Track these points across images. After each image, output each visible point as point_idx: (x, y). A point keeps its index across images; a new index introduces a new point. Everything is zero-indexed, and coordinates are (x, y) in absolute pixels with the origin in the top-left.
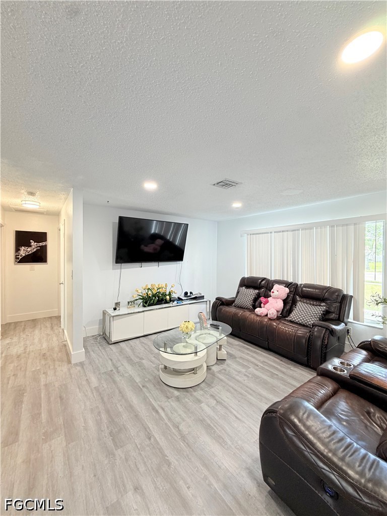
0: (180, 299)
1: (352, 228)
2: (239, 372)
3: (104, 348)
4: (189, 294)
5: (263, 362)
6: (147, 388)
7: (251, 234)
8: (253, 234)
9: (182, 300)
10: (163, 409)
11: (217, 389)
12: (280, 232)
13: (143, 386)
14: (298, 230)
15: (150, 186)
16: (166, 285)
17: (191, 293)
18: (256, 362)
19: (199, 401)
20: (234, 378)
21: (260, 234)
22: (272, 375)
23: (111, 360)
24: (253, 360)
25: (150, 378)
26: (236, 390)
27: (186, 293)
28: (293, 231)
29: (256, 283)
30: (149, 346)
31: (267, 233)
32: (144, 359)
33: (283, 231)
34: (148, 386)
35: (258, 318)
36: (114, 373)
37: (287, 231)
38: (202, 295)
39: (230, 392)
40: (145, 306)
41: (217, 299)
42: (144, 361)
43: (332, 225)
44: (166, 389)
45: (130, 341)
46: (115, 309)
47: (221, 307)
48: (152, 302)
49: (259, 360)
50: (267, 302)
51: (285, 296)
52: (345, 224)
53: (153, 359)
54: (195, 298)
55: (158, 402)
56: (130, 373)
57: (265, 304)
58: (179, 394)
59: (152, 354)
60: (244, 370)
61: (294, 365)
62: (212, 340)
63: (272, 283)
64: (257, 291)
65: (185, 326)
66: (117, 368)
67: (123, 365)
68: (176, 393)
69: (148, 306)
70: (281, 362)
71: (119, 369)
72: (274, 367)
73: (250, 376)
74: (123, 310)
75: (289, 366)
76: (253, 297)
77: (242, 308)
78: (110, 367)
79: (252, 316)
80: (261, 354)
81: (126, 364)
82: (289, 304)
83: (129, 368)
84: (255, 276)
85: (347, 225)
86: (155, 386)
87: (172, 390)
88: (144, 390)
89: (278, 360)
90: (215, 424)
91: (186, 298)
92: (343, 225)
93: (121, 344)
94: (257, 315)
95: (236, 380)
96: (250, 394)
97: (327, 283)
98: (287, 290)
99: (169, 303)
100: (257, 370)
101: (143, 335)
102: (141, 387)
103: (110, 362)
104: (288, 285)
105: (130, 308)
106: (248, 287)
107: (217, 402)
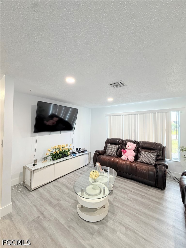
0: (74, 153)
1: (165, 114)
2: (125, 198)
3: (26, 196)
4: (79, 150)
5: (132, 188)
6: (73, 228)
7: (111, 116)
8: (113, 116)
9: (76, 153)
11: (119, 216)
12: (127, 115)
13: (69, 227)
14: (137, 114)
15: (70, 80)
16: (67, 146)
17: (80, 149)
18: (129, 188)
19: (114, 231)
20: (124, 204)
21: (116, 116)
22: (143, 197)
23: (35, 206)
24: (127, 187)
25: (72, 218)
26: (131, 214)
27: (77, 149)
28: (135, 114)
29: (116, 141)
30: (60, 188)
31: (120, 115)
32: (60, 200)
33: (129, 115)
34: (72, 226)
35: (124, 162)
36: (41, 219)
37: (132, 115)
38: (86, 149)
39: (128, 216)
40: (54, 160)
41: (96, 151)
42: (62, 202)
43: (155, 112)
44: (87, 226)
45: (45, 186)
46: (34, 165)
47: (99, 156)
48: (59, 157)
49: (130, 187)
50: (126, 152)
51: (134, 148)
52: (161, 112)
53: (67, 198)
54: (83, 152)
56: (55, 216)
57: (124, 153)
58: (98, 228)
59: (65, 194)
60: (126, 196)
61: (148, 187)
62: (106, 180)
63: (126, 142)
64: (118, 146)
65: (94, 175)
66: (42, 213)
67: (46, 209)
68: (96, 227)
69: (57, 159)
70: (141, 186)
71: (44, 213)
72: (141, 191)
73: (132, 200)
74: (39, 165)
75: (146, 188)
76: (116, 150)
77: (111, 156)
78: (37, 214)
79: (120, 161)
80: (128, 183)
81: (48, 207)
82: (137, 152)
83: (52, 210)
84: (113, 138)
85: (162, 113)
86: (78, 225)
87: (92, 225)
88: (71, 230)
89: (139, 185)
91: (78, 152)
92: (160, 113)
93: (39, 189)
94: (123, 160)
95: (126, 205)
96: (140, 215)
97: (153, 141)
98: (135, 145)
99: (68, 156)
100: (133, 195)
101: (53, 179)
102: (68, 229)
103: (35, 209)
104: (134, 142)
105: (44, 162)
106: (112, 144)
107: (126, 228)
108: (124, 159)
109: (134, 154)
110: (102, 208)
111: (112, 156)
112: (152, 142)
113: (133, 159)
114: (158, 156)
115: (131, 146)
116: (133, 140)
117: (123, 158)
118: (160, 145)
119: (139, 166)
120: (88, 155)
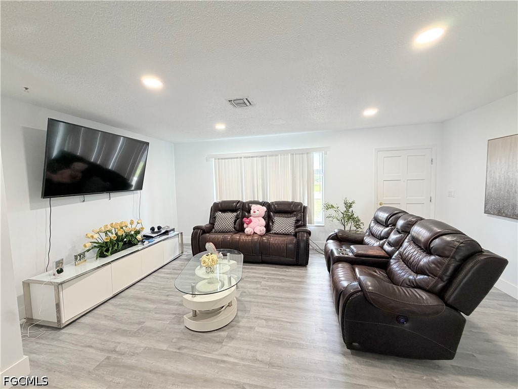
0: (147, 237)
1: (305, 156)
2: (257, 288)
4: (156, 230)
5: (266, 274)
6: (186, 347)
7: (219, 159)
8: (222, 159)
9: (152, 237)
10: (227, 355)
11: (254, 311)
12: (249, 157)
13: (179, 349)
14: (266, 156)
16: (132, 223)
17: (159, 228)
18: (261, 275)
19: (251, 328)
20: (257, 295)
21: (229, 158)
22: (281, 281)
23: (91, 347)
24: (257, 275)
25: (178, 336)
26: (269, 304)
27: (153, 229)
28: (262, 156)
29: (232, 206)
30: (134, 305)
31: (237, 158)
32: (144, 322)
33: (252, 157)
34: (184, 345)
35: (250, 238)
36: (116, 359)
37: (256, 157)
38: (171, 228)
39: (267, 307)
40: (105, 256)
41: (194, 229)
42: (148, 324)
43: (293, 153)
44: (209, 337)
45: (95, 311)
46: (60, 271)
47: (204, 235)
48: (116, 248)
49: (262, 274)
51: (263, 213)
52: (301, 153)
53: (157, 316)
54: (166, 233)
55: (215, 353)
56: (142, 345)
57: (248, 224)
58: (227, 333)
59: (150, 311)
60: (259, 286)
61: (286, 268)
62: (227, 268)
63: (249, 205)
64: (235, 214)
65: (210, 260)
66: (113, 351)
67: (119, 343)
68: (223, 334)
70: (277, 269)
71: (117, 350)
72: (278, 275)
73: (268, 288)
74: (70, 272)
75: (284, 269)
76: (233, 220)
77: (224, 232)
79: (243, 238)
80: (258, 269)
81: (123, 339)
82: (268, 218)
83: (134, 341)
84: (225, 200)
85: (302, 154)
86: (193, 341)
88: (184, 351)
89: (274, 269)
90: (282, 337)
91: (156, 235)
92: (300, 154)
95: (260, 296)
96: (282, 301)
97: (290, 200)
98: (265, 209)
99: (137, 244)
100: (268, 281)
101: (111, 295)
102: (178, 351)
103: (91, 350)
104: (263, 204)
105: (78, 264)
106: (224, 211)
107: (265, 320)
108: (249, 233)
109: (263, 222)
110: (228, 307)
111: (227, 232)
112: (288, 200)
113: (263, 230)
114: (297, 221)
115: (258, 211)
116: (261, 201)
117: (247, 232)
118: (300, 204)
119: (273, 240)
120: (177, 238)
